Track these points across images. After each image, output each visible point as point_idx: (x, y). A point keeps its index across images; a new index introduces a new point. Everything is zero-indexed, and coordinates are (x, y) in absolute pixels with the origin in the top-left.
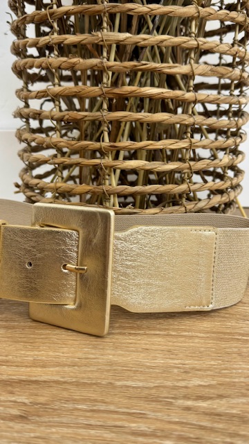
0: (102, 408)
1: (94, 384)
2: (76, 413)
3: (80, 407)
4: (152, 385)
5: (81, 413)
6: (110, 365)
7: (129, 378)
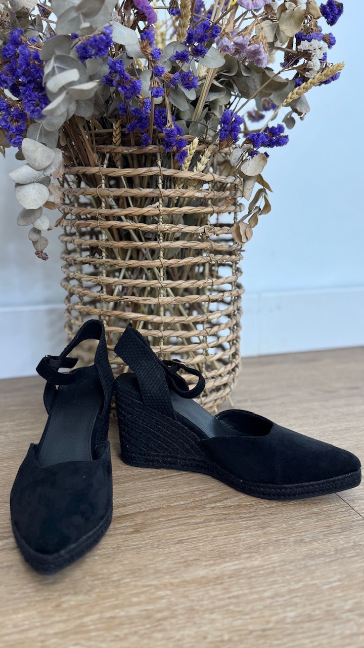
0: (173, 517)
1: (160, 508)
2: (162, 523)
3: (162, 520)
4: (190, 502)
5: (164, 522)
6: (161, 497)
7: (175, 501)
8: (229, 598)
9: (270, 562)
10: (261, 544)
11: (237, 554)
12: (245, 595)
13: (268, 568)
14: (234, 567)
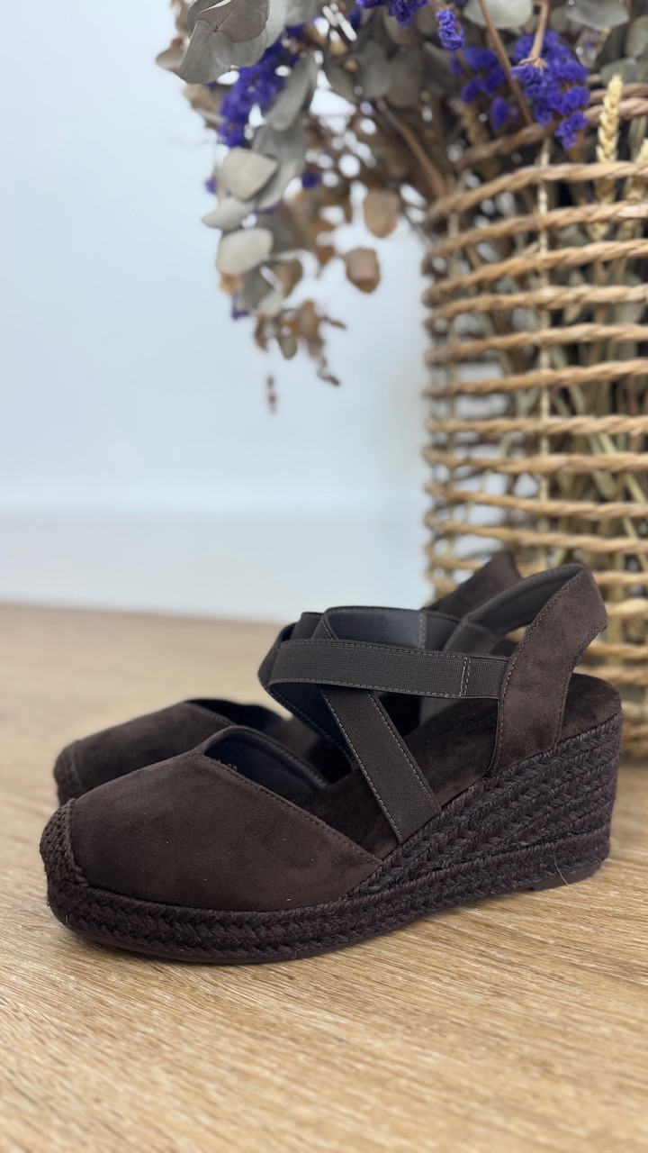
8: (233, 1069)
9: (407, 1061)
10: (443, 1018)
11: (369, 1009)
12: (266, 1083)
13: (385, 1068)
14: (326, 1027)
